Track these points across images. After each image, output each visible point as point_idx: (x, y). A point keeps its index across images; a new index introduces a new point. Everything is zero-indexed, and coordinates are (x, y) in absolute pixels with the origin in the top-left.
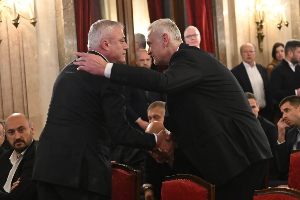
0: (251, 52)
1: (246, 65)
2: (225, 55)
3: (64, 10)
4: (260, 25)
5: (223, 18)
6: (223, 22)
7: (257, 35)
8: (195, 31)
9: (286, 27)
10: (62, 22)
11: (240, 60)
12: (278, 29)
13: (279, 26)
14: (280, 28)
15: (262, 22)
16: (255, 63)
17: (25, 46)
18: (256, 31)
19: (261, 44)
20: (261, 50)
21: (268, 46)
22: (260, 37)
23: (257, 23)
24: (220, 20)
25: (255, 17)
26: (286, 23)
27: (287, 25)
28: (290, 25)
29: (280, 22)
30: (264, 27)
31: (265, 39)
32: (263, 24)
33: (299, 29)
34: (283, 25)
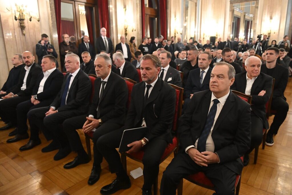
0: (124, 39)
1: (122, 43)
3: (51, 17)
4: (126, 30)
5: (113, 26)
6: (113, 27)
7: (125, 33)
8: (104, 30)
9: (135, 31)
10: (51, 22)
11: (119, 42)
12: (132, 31)
14: (133, 31)
15: (126, 28)
17: (36, 30)
19: (126, 36)
21: (129, 38)
22: (126, 34)
23: (125, 29)
25: (125, 27)
27: (135, 30)
31: (128, 35)
32: (127, 29)
33: (139, 32)
34: (134, 30)
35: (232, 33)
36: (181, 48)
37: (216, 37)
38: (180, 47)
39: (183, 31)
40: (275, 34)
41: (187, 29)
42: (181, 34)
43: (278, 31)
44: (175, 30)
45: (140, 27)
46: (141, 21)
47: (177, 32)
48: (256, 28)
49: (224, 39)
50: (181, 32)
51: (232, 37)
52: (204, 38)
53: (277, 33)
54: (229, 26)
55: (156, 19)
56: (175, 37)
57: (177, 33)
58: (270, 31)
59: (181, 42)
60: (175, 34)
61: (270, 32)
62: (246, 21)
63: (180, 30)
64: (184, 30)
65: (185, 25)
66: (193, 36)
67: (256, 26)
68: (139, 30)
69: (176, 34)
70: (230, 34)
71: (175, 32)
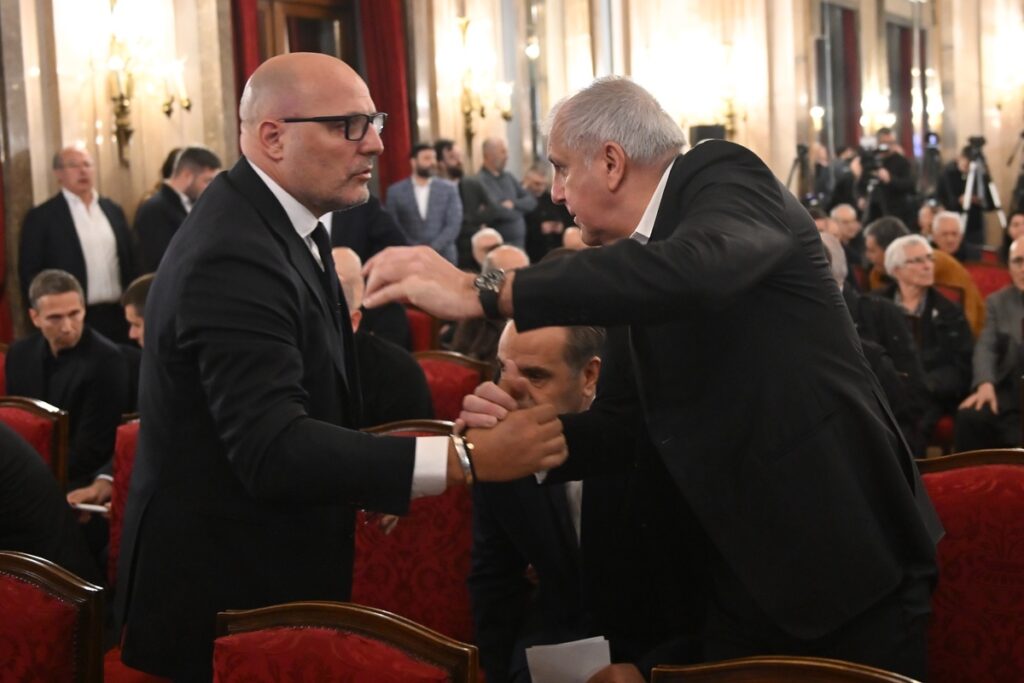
2: (26, 174)
4: (121, 107)
5: (22, 85)
6: (21, 93)
7: (114, 128)
9: (185, 112)
12: (164, 117)
13: (166, 109)
14: (169, 113)
15: (123, 97)
16: (96, 195)
18: (114, 118)
19: (127, 148)
20: (124, 163)
22: (124, 134)
23: (114, 100)
24: (15, 87)
25: (110, 86)
26: (186, 104)
27: (188, 109)
28: (197, 109)
29: (167, 100)
30: (130, 111)
31: (134, 137)
32: (126, 104)
33: (221, 117)
34: (176, 106)
35: (822, 101)
36: (508, 204)
37: (728, 127)
38: (502, 201)
39: (515, 101)
41: (545, 80)
42: (506, 117)
44: (466, 92)
45: (224, 84)
46: (229, 46)
47: (476, 106)
48: (951, 68)
49: (773, 134)
50: (507, 107)
51: (824, 120)
54: (797, 60)
55: (337, 24)
56: (469, 135)
57: (483, 115)
59: (511, 167)
60: (467, 116)
62: (890, 26)
63: (497, 94)
64: (525, 91)
65: (533, 51)
67: (951, 57)
68: (218, 103)
69: (475, 115)
70: (810, 105)
71: (467, 109)
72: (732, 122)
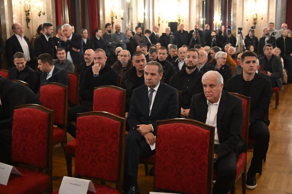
1: (17, 36)
2: (5, 29)
4: (27, 13)
5: (4, 7)
6: (4, 9)
7: (26, 18)
14: (40, 15)
15: (28, 11)
18: (26, 16)
19: (29, 24)
20: (28, 28)
22: (28, 20)
23: (26, 11)
24: (2, 8)
25: (25, 8)
27: (44, 14)
28: (46, 14)
29: (39, 12)
30: (30, 14)
31: (31, 21)
33: (52, 16)
35: (203, 17)
36: (122, 41)
38: (120, 40)
39: (124, 15)
40: (263, 20)
41: (132, 9)
42: (122, 19)
43: (266, 16)
44: (112, 12)
45: (52, 8)
47: (115, 16)
48: (236, 10)
49: (190, 26)
50: (122, 16)
51: (203, 21)
52: (159, 25)
53: (266, 20)
54: (197, 6)
56: (113, 23)
57: (116, 18)
58: (256, 15)
60: (112, 18)
61: (255, 18)
63: (120, 13)
64: (127, 11)
66: (142, 22)
67: (236, 7)
68: (51, 13)
69: (114, 18)
70: (200, 17)
71: (112, 16)
72: (179, 22)
